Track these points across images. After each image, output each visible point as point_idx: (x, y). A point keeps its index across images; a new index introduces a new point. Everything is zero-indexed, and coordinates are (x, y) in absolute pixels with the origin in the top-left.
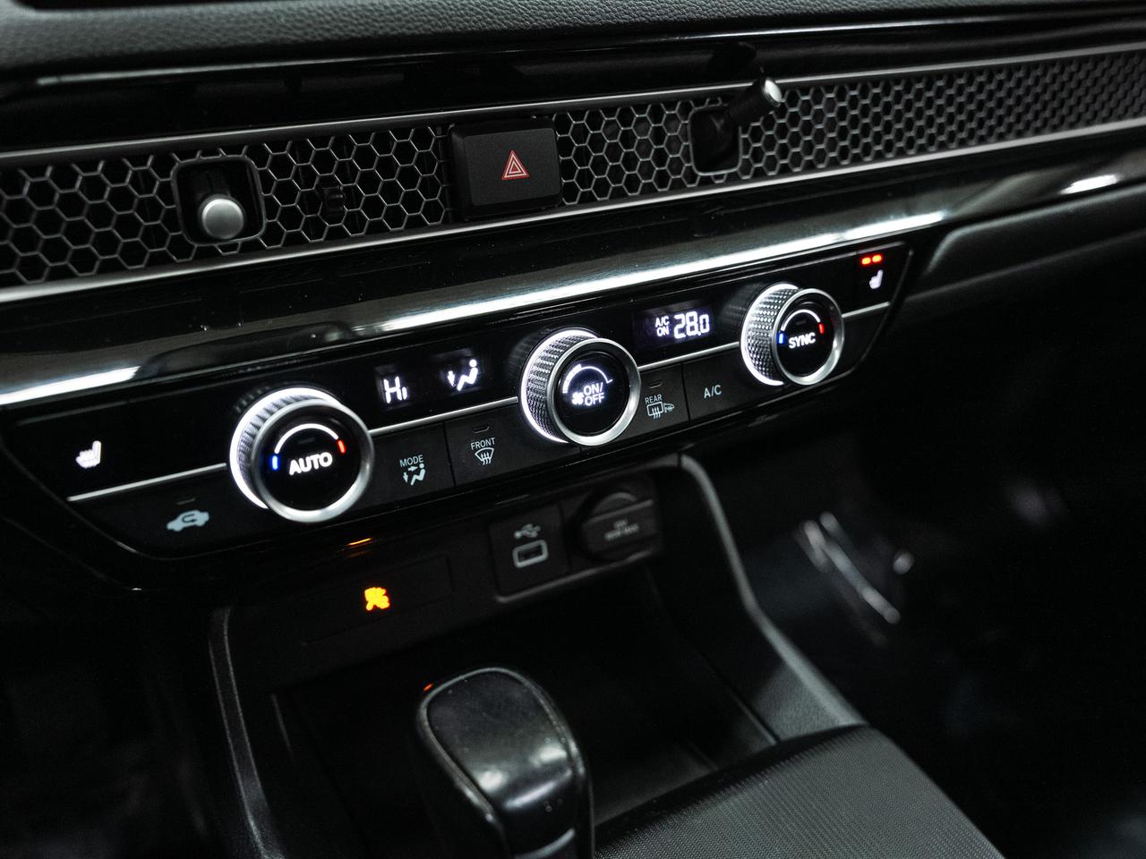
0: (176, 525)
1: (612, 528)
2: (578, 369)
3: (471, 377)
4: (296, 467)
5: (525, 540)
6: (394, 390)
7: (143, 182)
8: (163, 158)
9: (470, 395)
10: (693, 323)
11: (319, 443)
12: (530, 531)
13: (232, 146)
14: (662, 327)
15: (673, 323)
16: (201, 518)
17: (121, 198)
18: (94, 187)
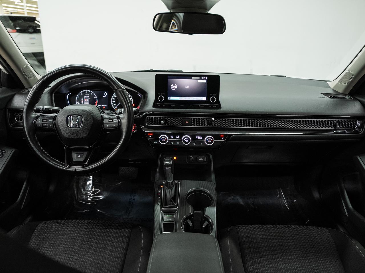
0: (154, 142)
1: (200, 159)
2: (186, 138)
3: (178, 137)
4: (162, 140)
5: (191, 158)
6: (172, 137)
7: (159, 119)
8: (161, 118)
9: (178, 139)
10: (200, 138)
11: (164, 139)
12: (192, 157)
13: (166, 118)
14: (197, 137)
15: (198, 137)
16: (156, 142)
17: (158, 120)
18: (156, 119)
